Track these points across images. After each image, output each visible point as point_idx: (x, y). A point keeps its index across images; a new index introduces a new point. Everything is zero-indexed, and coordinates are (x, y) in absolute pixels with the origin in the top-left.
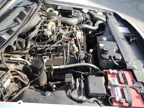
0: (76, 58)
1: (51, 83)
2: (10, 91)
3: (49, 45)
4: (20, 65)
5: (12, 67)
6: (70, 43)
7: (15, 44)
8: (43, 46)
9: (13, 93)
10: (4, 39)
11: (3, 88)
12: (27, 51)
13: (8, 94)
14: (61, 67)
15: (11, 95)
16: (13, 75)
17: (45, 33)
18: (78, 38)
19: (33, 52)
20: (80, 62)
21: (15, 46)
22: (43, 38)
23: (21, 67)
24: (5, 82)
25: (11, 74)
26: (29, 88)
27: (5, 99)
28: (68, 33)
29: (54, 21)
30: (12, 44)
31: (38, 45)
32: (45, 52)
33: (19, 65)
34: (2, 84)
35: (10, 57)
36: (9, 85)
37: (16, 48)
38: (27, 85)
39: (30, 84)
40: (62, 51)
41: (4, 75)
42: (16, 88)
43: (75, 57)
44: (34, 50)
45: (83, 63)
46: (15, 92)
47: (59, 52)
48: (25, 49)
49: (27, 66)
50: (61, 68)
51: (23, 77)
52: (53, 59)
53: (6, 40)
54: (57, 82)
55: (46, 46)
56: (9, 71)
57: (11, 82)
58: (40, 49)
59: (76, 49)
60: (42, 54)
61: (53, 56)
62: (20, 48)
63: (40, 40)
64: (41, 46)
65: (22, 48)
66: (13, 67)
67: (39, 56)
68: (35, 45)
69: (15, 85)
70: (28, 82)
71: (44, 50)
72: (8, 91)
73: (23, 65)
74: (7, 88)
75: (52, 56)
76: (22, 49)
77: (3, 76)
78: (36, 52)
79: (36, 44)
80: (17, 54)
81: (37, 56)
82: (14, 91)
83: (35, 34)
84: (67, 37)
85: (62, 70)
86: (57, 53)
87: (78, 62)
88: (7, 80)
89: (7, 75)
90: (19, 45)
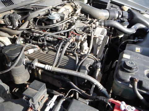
0: (77, 62)
6: (77, 38)
7: (4, 18)
8: (43, 32)
12: (19, 32)
14: (48, 67)
17: (51, 16)
18: (95, 36)
29: (72, 6)
31: (38, 30)
32: (40, 41)
45: (84, 75)
48: (17, 29)
50: (46, 68)
52: (47, 53)
55: (46, 33)
59: (85, 50)
60: (37, 42)
61: (49, 49)
65: (14, 26)
67: (33, 43)
68: (34, 28)
75: (47, 49)
76: (14, 28)
79: (36, 28)
81: (30, 42)
83: (39, 15)
86: (54, 46)
87: (77, 70)
90: (8, 20)
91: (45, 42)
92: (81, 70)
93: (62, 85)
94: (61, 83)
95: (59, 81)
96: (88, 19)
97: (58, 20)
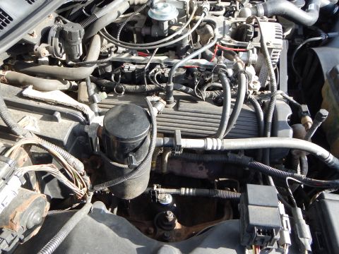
0: (262, 114)
1: (160, 190)
2: (17, 227)
3: (163, 58)
4: (61, 120)
5: (29, 126)
7: (45, 38)
8: (142, 58)
9: (29, 231)
10: (6, 15)
12: (87, 71)
13: (9, 238)
14: (212, 144)
15: (21, 240)
17: (154, 11)
18: (268, 44)
19: (108, 76)
20: (274, 135)
21: (47, 48)
22: (145, 31)
23: (63, 129)
25: (25, 156)
26: (90, 213)
28: (228, 23)
30: (35, 39)
31: (127, 54)
32: (149, 83)
33: (56, 120)
35: (23, 85)
36: (16, 203)
37: (47, 53)
39: (92, 194)
40: (209, 85)
42: (41, 209)
43: (256, 113)
44: (109, 69)
45: (286, 140)
46: (36, 225)
47: (201, 87)
48: (82, 62)
49: (86, 129)
50: (209, 148)
51: (70, 168)
52: (177, 108)
53: (11, 19)
54: (183, 191)
55: (154, 58)
56: (19, 144)
58: (133, 67)
59: (254, 82)
60: (138, 87)
61: (176, 97)
62: (64, 58)
63: (135, 36)
64: (135, 57)
65: (70, 56)
66: (34, 125)
67: (127, 92)
68: (115, 52)
70: (85, 189)
71: (148, 73)
72: (7, 225)
73: (74, 124)
74: (5, 212)
75: (172, 99)
76: (70, 63)
78: (116, 78)
79: (121, 50)
80: (53, 76)
81: (119, 91)
82: (31, 226)
83: (119, 14)
84: (228, 38)
86: (190, 90)
87: (269, 133)
88: (6, 184)
89: (7, 162)
90: (59, 45)
91: (172, 84)
92: (280, 132)
93: (207, 171)
94: (204, 167)
95: (201, 165)
96: (218, 3)
97: (173, 21)
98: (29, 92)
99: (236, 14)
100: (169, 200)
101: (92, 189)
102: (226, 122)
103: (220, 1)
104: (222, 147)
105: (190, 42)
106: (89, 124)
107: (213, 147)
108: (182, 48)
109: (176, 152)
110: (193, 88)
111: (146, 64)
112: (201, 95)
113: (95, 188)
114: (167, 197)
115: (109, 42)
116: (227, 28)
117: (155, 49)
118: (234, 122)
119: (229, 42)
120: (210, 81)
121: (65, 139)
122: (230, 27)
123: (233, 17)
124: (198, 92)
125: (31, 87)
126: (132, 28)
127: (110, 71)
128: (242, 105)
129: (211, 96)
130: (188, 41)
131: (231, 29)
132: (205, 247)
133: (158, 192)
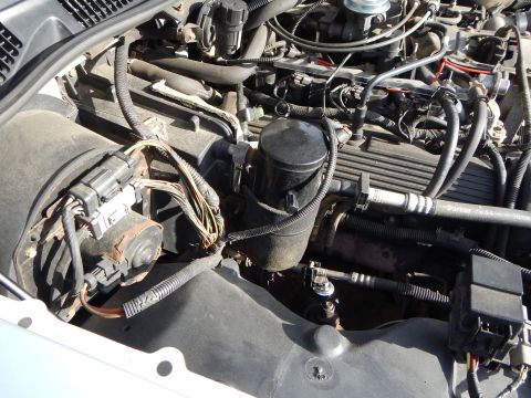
0: (504, 173)
1: (318, 269)
2: (122, 259)
3: (355, 72)
4: (198, 129)
5: (157, 130)
7: (194, 15)
8: (323, 68)
9: (134, 271)
11: (85, 232)
12: (242, 74)
13: (109, 270)
15: (123, 278)
16: (153, 175)
18: (528, 71)
19: (268, 90)
21: (194, 30)
22: (334, 30)
23: (200, 141)
24: (103, 199)
25: (143, 167)
26: (219, 268)
27: (84, 291)
28: (464, 35)
30: (181, 15)
31: (301, 61)
33: (192, 128)
34: (85, 205)
35: (154, 79)
36: (124, 225)
37: (193, 36)
38: (211, 250)
39: (223, 244)
40: (423, 119)
41: (107, 157)
42: (153, 247)
44: (272, 80)
46: (144, 267)
47: (408, 121)
48: (237, 59)
49: (231, 149)
50: (412, 207)
51: (201, 198)
52: (365, 147)
54: (355, 276)
55: (341, 71)
56: (140, 145)
57: (137, 208)
58: (308, 79)
59: (497, 129)
60: (311, 109)
61: (365, 133)
62: (212, 53)
64: (312, 65)
65: (221, 50)
66: (161, 131)
67: (294, 116)
68: (285, 55)
69: (151, 229)
70: (215, 235)
71: (328, 92)
72: (108, 251)
73: (215, 137)
74: (109, 234)
75: (360, 132)
76: (220, 59)
77: (99, 164)
78: (281, 92)
79: (294, 51)
80: (193, 74)
81: (284, 111)
82: (138, 264)
84: (461, 55)
85: (392, 219)
86: (391, 123)
87: (513, 205)
88: (121, 190)
89: (126, 160)
90: (212, 28)
91: (365, 108)
93: (395, 260)
94: (391, 254)
95: (386, 250)
96: (452, 6)
97: (380, 18)
98: (160, 86)
99: (480, 25)
100: (329, 290)
101: (225, 237)
102: (445, 173)
103: (455, 3)
104: (432, 210)
105: (402, 52)
106: (235, 143)
107: (418, 207)
108: (387, 60)
109: (359, 206)
110: (397, 121)
111: (327, 78)
112: (408, 133)
113: (230, 236)
114: (327, 285)
115: (279, 38)
116: (462, 42)
117: (347, 54)
118: (458, 175)
119: (464, 61)
120: (425, 113)
121: (201, 156)
122: (467, 43)
123: (474, 27)
124: (404, 127)
125: (163, 82)
126: (315, 23)
127: (272, 83)
128: (470, 158)
129: (423, 137)
130: (398, 50)
131: (467, 47)
132: (390, 342)
133: (315, 271)
